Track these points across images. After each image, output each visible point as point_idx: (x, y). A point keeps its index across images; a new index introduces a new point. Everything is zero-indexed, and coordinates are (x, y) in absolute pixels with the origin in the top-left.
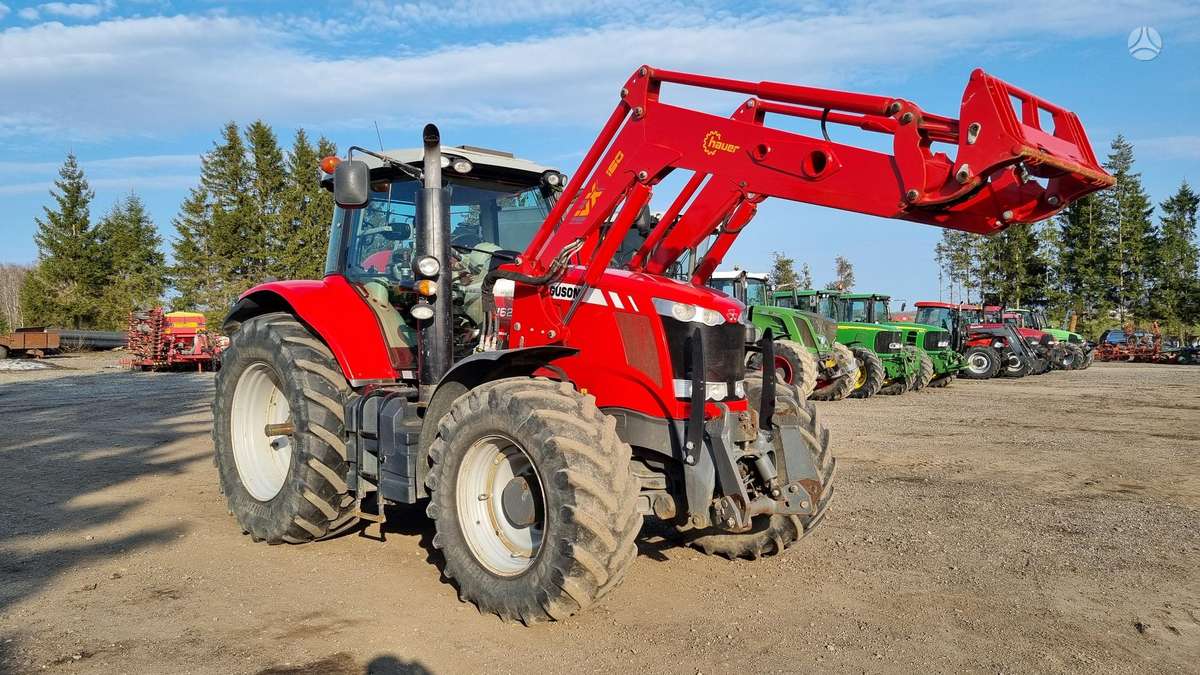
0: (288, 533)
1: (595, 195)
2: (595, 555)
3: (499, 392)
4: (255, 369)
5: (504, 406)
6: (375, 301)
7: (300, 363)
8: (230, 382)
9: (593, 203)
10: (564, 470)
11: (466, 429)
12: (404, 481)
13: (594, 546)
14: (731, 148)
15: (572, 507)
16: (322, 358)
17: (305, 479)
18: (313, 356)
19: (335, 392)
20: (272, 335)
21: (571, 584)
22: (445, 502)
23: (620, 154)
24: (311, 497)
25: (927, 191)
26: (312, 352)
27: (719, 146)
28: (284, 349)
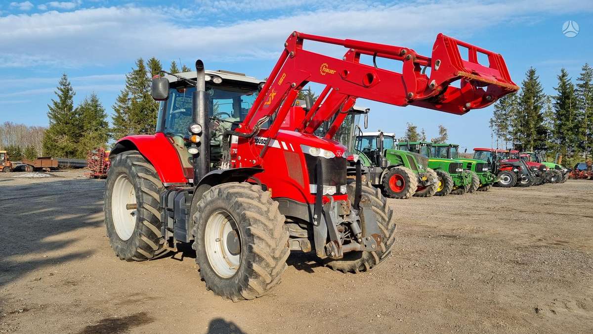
0: (135, 256)
1: (273, 94)
2: (264, 268)
3: (222, 189)
4: (122, 177)
5: (224, 196)
6: (177, 145)
7: (140, 174)
8: (111, 183)
9: (272, 99)
10: (249, 227)
11: (209, 206)
12: (184, 231)
13: (263, 264)
14: (332, 72)
15: (253, 245)
16: (151, 172)
17: (142, 230)
18: (147, 171)
19: (156, 189)
20: (128, 161)
21: (252, 282)
22: (199, 241)
23: (284, 74)
24: (145, 239)
25: (417, 93)
26: (146, 169)
27: (327, 70)
28: (133, 168)
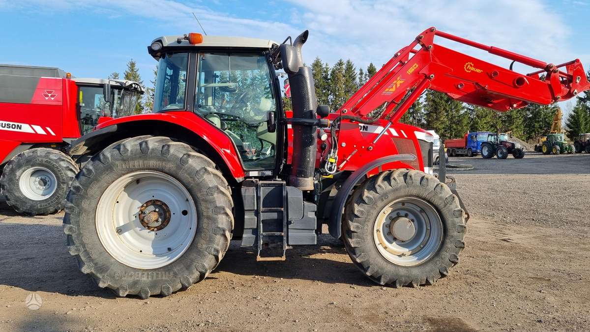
1: (399, 82)
3: (413, 177)
9: (398, 86)
12: (311, 232)
14: (478, 71)
23: (416, 65)
27: (473, 69)
28: (190, 161)
